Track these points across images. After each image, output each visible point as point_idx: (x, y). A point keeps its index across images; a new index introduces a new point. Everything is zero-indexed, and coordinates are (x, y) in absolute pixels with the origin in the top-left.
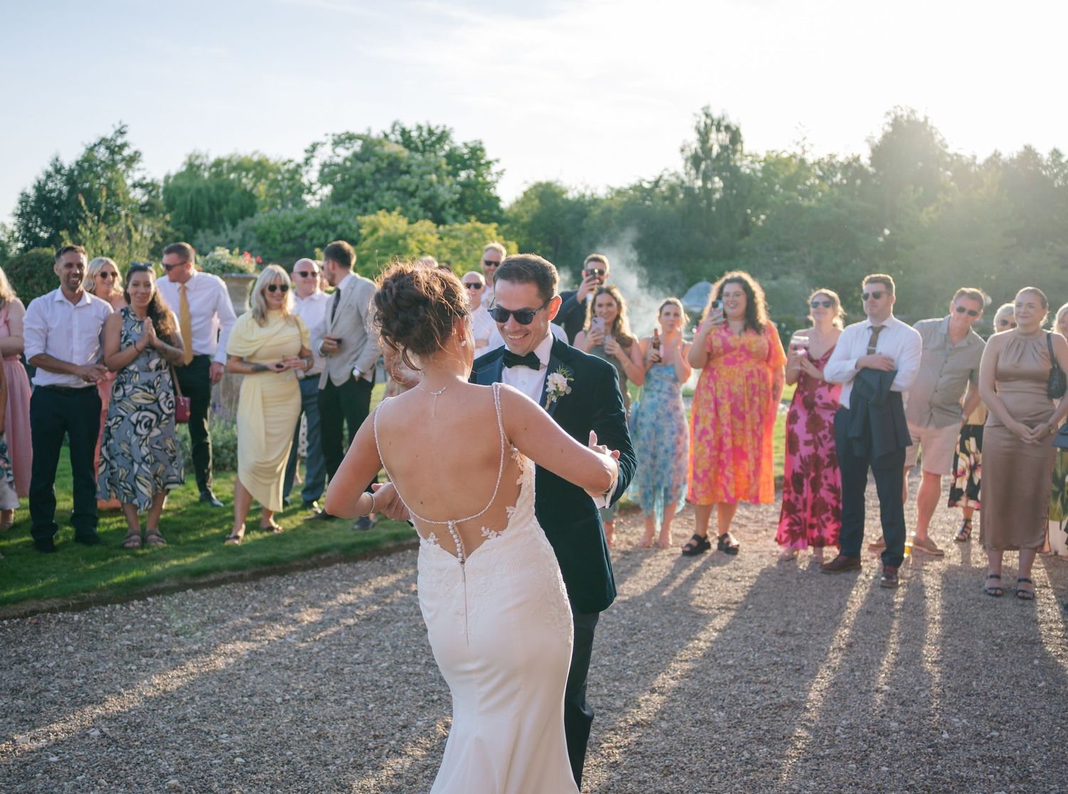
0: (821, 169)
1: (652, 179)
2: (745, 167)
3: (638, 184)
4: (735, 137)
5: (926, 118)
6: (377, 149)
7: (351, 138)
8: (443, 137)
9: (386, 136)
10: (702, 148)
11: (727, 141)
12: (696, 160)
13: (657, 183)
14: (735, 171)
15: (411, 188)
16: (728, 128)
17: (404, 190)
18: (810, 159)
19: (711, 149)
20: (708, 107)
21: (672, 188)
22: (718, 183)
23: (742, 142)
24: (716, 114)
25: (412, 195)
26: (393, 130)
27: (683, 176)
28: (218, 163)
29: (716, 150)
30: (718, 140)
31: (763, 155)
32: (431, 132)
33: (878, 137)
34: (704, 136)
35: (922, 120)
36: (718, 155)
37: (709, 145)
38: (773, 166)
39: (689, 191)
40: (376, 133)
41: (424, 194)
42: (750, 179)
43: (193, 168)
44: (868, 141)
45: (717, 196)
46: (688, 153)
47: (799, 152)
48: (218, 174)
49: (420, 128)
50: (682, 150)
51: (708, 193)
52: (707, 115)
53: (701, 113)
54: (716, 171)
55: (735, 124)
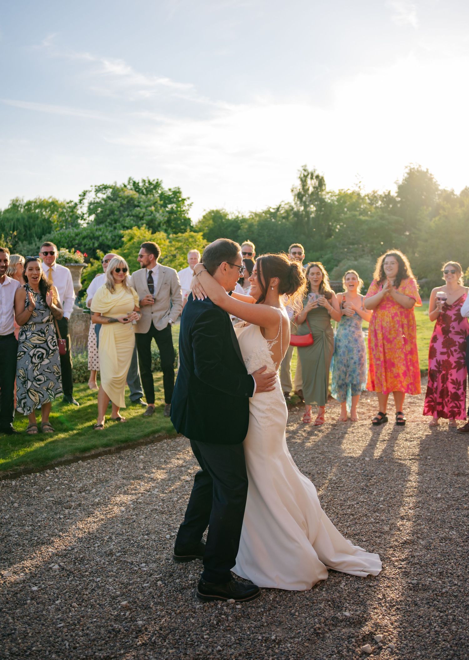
0: (369, 198)
1: (275, 207)
2: (328, 199)
3: (267, 210)
4: (321, 182)
5: (427, 170)
6: (121, 194)
7: (106, 188)
8: (157, 185)
9: (125, 186)
10: (303, 189)
11: (317, 184)
12: (299, 196)
13: (278, 209)
14: (322, 201)
15: (141, 215)
16: (317, 177)
17: (137, 216)
18: (363, 194)
19: (308, 189)
20: (306, 166)
21: (287, 212)
22: (313, 208)
23: (325, 185)
24: (310, 170)
25: (142, 219)
26: (129, 183)
27: (293, 204)
28: (29, 204)
29: (311, 190)
30: (311, 184)
31: (337, 192)
32: (150, 183)
33: (400, 182)
34: (304, 182)
35: (425, 170)
36: (312, 193)
37: (307, 187)
38: (343, 198)
39: (297, 214)
40: (119, 185)
41: (147, 218)
42: (331, 206)
43: (15, 206)
44: (396, 183)
45: (313, 215)
46: (296, 192)
47: (357, 189)
48: (29, 210)
49: (144, 181)
50: (292, 191)
51: (308, 213)
52: (305, 170)
53: (301, 169)
54: (312, 202)
55: (321, 175)
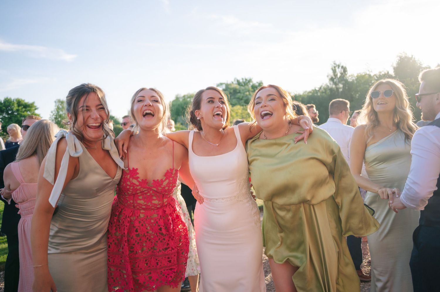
0: (377, 77)
1: (319, 87)
2: (350, 80)
3: (314, 89)
4: (345, 70)
5: (412, 56)
6: (230, 87)
7: (221, 84)
8: (250, 81)
9: (232, 83)
10: (334, 75)
11: (342, 71)
12: (332, 79)
13: (320, 88)
14: (346, 81)
15: (241, 97)
16: (342, 67)
17: (238, 98)
18: (372, 74)
19: (337, 75)
20: (335, 61)
21: (325, 89)
22: (341, 86)
23: (347, 71)
24: (338, 63)
25: (242, 99)
26: (235, 80)
27: (328, 84)
28: (184, 96)
29: (339, 75)
30: (339, 71)
31: (356, 75)
32: (246, 80)
33: (395, 65)
34: (334, 71)
35: (410, 56)
36: (340, 77)
37: (336, 73)
38: (360, 78)
39: (331, 90)
40: (229, 82)
41: (245, 98)
42: (352, 83)
43: (177, 98)
44: (392, 66)
45: (341, 90)
46: (330, 77)
47: (368, 73)
48: (184, 100)
49: (243, 79)
50: (328, 76)
51: (338, 89)
52: (335, 64)
53: (332, 63)
54: (339, 82)
55: (344, 66)
